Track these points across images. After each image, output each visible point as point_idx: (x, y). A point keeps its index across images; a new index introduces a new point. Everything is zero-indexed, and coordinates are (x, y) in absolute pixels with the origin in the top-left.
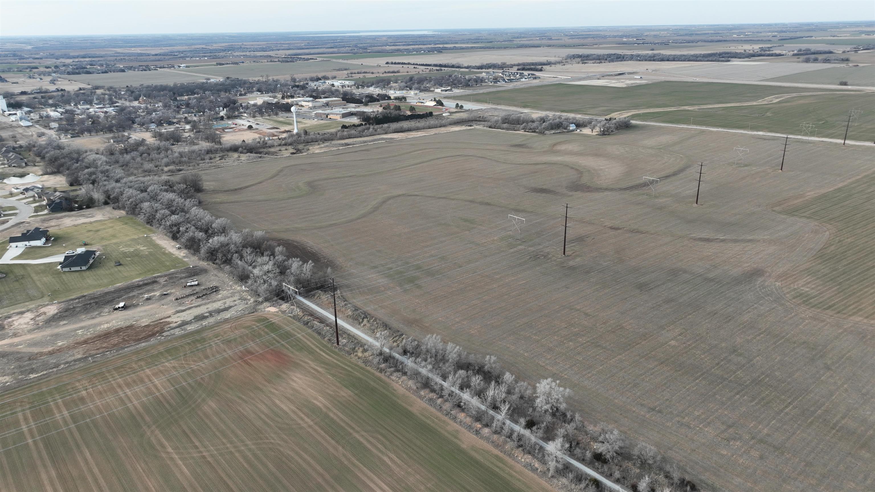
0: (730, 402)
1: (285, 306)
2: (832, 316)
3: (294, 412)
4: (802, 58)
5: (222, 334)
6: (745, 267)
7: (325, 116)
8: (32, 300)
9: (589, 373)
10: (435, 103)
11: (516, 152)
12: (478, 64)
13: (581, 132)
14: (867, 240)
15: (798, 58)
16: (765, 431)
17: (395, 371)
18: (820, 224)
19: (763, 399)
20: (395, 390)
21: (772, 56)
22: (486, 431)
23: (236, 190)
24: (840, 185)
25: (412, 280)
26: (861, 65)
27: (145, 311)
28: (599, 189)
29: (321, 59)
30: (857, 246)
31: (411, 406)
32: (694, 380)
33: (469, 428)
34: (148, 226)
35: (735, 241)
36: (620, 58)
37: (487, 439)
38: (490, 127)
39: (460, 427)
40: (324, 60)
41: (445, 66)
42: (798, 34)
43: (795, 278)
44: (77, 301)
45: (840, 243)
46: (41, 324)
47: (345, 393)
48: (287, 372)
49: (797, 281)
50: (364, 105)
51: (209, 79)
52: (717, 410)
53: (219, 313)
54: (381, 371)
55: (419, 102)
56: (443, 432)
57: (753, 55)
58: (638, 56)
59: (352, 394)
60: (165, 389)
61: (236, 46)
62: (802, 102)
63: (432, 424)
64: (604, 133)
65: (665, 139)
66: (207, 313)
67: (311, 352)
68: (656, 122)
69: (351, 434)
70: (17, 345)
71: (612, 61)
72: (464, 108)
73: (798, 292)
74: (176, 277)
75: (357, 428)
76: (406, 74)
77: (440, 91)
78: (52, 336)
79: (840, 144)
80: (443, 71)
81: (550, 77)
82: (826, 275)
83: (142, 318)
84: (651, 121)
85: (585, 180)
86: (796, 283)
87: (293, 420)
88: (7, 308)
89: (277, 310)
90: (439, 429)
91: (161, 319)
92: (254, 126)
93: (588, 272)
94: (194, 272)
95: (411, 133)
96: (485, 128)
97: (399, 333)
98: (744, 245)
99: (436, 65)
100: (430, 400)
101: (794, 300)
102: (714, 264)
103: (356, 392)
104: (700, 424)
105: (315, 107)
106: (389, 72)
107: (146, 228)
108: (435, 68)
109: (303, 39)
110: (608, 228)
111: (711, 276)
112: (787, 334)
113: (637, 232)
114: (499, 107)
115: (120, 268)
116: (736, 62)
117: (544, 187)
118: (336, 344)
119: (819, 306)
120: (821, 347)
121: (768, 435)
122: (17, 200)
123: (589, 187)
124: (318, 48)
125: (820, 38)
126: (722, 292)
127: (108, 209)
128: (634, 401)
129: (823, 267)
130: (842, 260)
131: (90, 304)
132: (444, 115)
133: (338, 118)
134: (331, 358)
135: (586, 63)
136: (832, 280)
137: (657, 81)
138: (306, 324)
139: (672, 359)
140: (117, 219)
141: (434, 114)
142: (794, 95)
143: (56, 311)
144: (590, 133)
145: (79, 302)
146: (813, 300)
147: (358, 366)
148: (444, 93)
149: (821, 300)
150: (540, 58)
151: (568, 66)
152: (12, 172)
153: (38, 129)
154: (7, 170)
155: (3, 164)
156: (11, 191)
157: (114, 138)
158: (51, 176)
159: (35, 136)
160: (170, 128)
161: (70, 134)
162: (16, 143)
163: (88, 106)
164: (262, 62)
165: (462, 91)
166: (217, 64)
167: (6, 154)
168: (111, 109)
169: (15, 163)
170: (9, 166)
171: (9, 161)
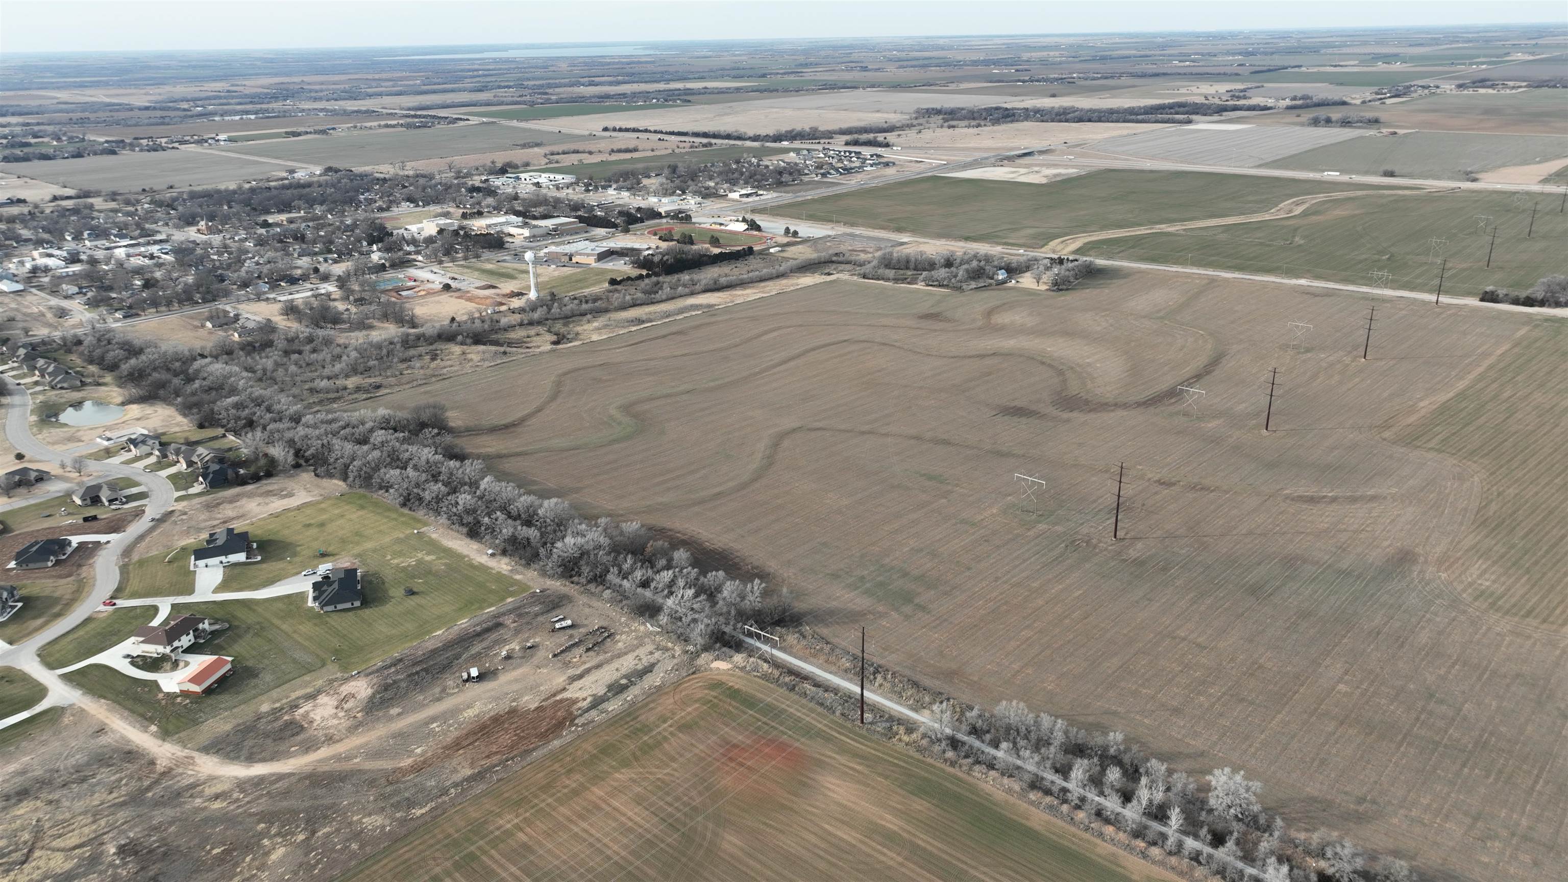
0: (1460, 781)
1: (739, 658)
2: (1537, 628)
3: (861, 841)
4: (1307, 115)
5: (669, 715)
6: (1386, 548)
7: (567, 258)
8: (310, 672)
9: (1250, 746)
10: (746, 227)
11: (935, 331)
12: (771, 132)
13: (1019, 285)
14: (1535, 490)
15: (1298, 116)
16: (1524, 822)
17: (974, 764)
18: (1460, 461)
19: (1500, 772)
20: (990, 795)
21: (1254, 110)
22: (1155, 851)
23: (506, 427)
24: (1461, 385)
25: (908, 598)
26: (1401, 132)
27: (516, 680)
28: (1103, 406)
29: (475, 120)
30: (1527, 502)
31: (1027, 819)
32: (1398, 748)
33: (1129, 848)
34: (406, 511)
35: (1353, 500)
36: (1006, 116)
37: (1162, 863)
38: (864, 277)
39: (1115, 848)
40: (484, 123)
41: (715, 136)
42: (1277, 61)
43: (1463, 564)
44: (393, 669)
45: (1501, 498)
46: (359, 715)
47: (919, 805)
48: (812, 775)
49: (1467, 569)
50: (622, 231)
51: (292, 172)
52: (1448, 794)
53: (641, 677)
54: (953, 764)
55: (715, 223)
56: (1094, 857)
57: (1221, 109)
58: (1037, 111)
59: (928, 805)
60: (648, 822)
61: (291, 87)
62: (1339, 212)
63: (1073, 847)
64: (1059, 285)
65: (1160, 297)
66: (622, 678)
67: (828, 739)
68: (1129, 258)
69: (967, 872)
70: (348, 758)
71: (996, 122)
72: (799, 235)
73: (1476, 589)
74: (527, 613)
75: (973, 863)
76: (652, 154)
77: (738, 197)
78: (394, 736)
79: (1430, 302)
80: (714, 147)
81: (911, 161)
82: (1502, 557)
83: (520, 694)
84: (1122, 259)
85: (1074, 387)
86: (1468, 573)
87: (869, 855)
88: (278, 690)
89: (730, 666)
90: (1088, 854)
91: (554, 695)
92: (453, 284)
93: (1165, 569)
94: (554, 603)
95: (738, 292)
96: (855, 278)
97: (944, 697)
98: (1369, 505)
99: (696, 135)
100: (1051, 807)
101: (1476, 604)
102: (1339, 544)
103: (934, 802)
104: (1437, 816)
105: (534, 236)
106: (619, 151)
107: (403, 515)
108: (698, 140)
109: (414, 67)
110: (1155, 482)
111: (1345, 567)
112: (1490, 663)
113: (1202, 489)
114: (858, 231)
115: (416, 600)
116: (1203, 125)
117: (1017, 403)
118: (858, 723)
119: (1514, 611)
120: (1542, 682)
121: (1530, 828)
122: (122, 463)
123: (1087, 402)
124: (453, 91)
125: (1315, 70)
126: (1372, 595)
127: (307, 476)
128: (1332, 788)
129: (1493, 542)
130: (1514, 528)
131: (417, 673)
132: (772, 250)
133: (591, 261)
134: (864, 748)
135: (953, 127)
136: (1514, 565)
137: (1093, 169)
138: (792, 689)
139: (1353, 715)
140: (337, 498)
141: (756, 248)
142: (1321, 197)
143: (370, 691)
144: (1033, 286)
145: (397, 672)
146: (1502, 601)
147: (912, 757)
148: (745, 200)
149: (1513, 600)
150: (870, 115)
151: (927, 135)
152: (63, 400)
153: (43, 298)
154: (53, 395)
155: (36, 383)
156: (98, 444)
157: (210, 318)
158: (143, 406)
159: (49, 316)
160: (298, 292)
161: (116, 310)
162: (27, 332)
163: (104, 242)
164: (371, 128)
165: (775, 195)
166: (286, 133)
167: (32, 362)
168: (154, 249)
169: (64, 382)
170: (53, 388)
171: (47, 377)
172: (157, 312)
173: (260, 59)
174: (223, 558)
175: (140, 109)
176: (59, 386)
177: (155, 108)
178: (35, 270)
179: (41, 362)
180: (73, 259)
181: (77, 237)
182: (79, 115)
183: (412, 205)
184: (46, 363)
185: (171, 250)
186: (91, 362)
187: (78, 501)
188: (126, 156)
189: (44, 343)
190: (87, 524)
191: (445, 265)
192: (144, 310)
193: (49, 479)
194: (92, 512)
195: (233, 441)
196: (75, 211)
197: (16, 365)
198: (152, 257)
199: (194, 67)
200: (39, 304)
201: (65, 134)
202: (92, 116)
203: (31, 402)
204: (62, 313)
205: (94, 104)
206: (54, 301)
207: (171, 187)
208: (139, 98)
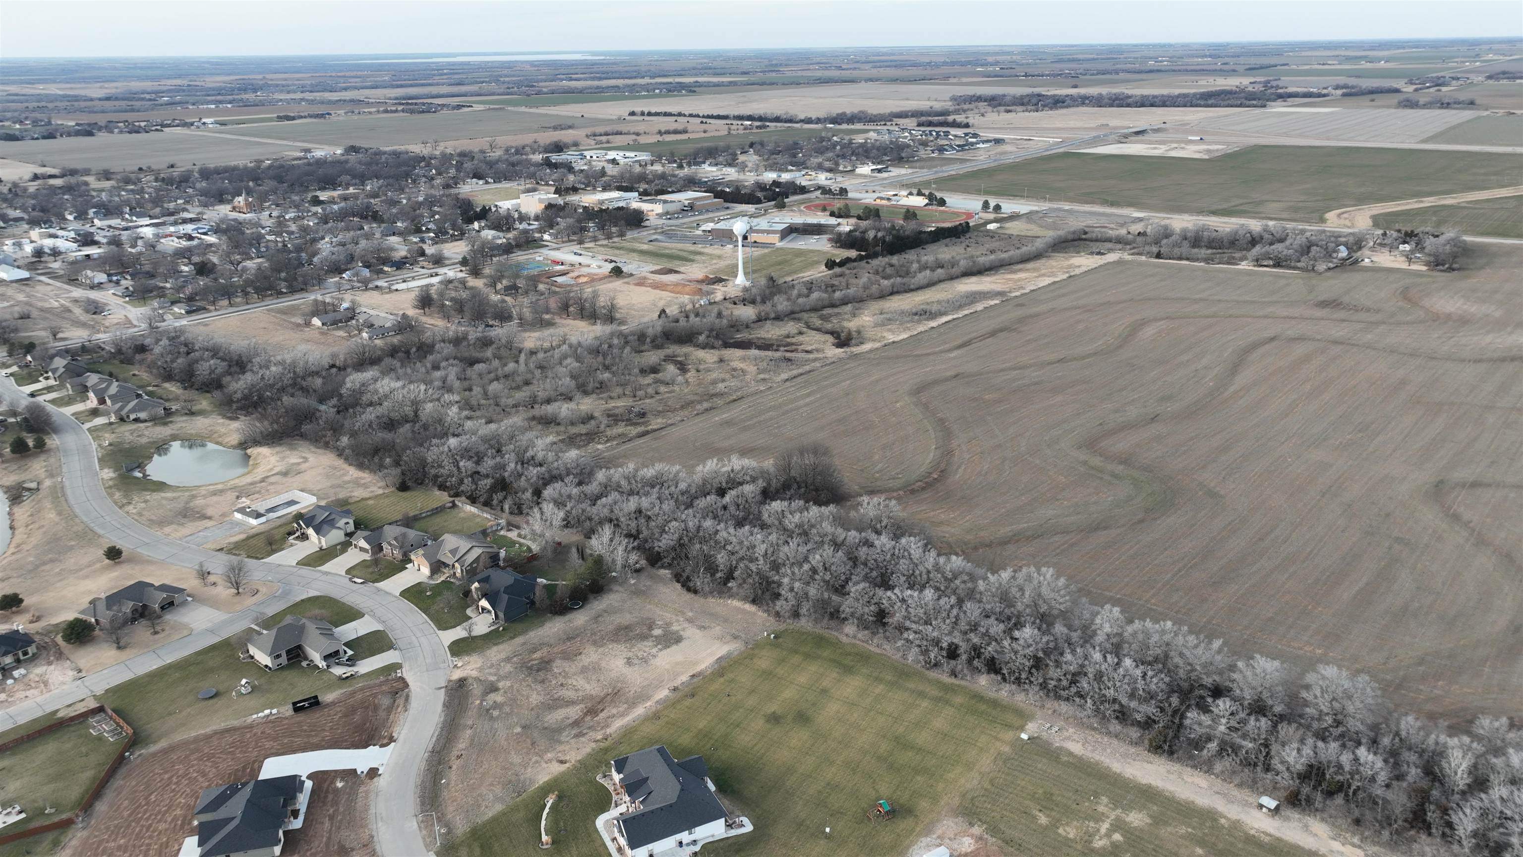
10: (927, 201)
12: (821, 115)
23: (927, 484)
29: (481, 107)
38: (1154, 257)
40: (492, 109)
51: (308, 151)
55: (882, 198)
61: (253, 82)
72: (1002, 210)
76: (703, 135)
77: (871, 172)
80: (772, 128)
92: (622, 268)
96: (1143, 257)
99: (739, 118)
105: (667, 213)
106: (668, 132)
108: (746, 123)
122: (302, 563)
124: (431, 85)
132: (990, 226)
133: (776, 239)
141: (967, 225)
148: (882, 175)
152: (144, 440)
153: (60, 288)
154: (127, 433)
155: (95, 413)
156: (238, 523)
157: (315, 313)
158: (278, 449)
159: (78, 311)
160: (413, 278)
161: (173, 303)
162: (55, 335)
163: (119, 221)
164: (370, 113)
165: (910, 171)
166: (278, 117)
167: (78, 380)
168: (189, 228)
169: (141, 410)
170: (122, 420)
171: (109, 402)
172: (231, 305)
173: (208, 62)
174: (685, 836)
175: (100, 99)
176: (132, 417)
177: (117, 99)
178: (39, 253)
179: (92, 379)
180: (87, 240)
181: (81, 216)
182: (35, 104)
183: (481, 182)
184: (102, 381)
185: (209, 230)
186: (169, 377)
187: (264, 659)
188: (102, 137)
189: (84, 349)
190: (301, 717)
191: (587, 245)
192: (214, 303)
193: (184, 603)
194: (303, 688)
195: (474, 516)
196: (68, 189)
197: (52, 382)
198: (190, 238)
199: (141, 68)
200: (57, 296)
201: (26, 118)
202: (50, 105)
203: (94, 445)
204: (96, 309)
205: (47, 95)
206: (78, 293)
207: (172, 166)
208: (96, 91)
